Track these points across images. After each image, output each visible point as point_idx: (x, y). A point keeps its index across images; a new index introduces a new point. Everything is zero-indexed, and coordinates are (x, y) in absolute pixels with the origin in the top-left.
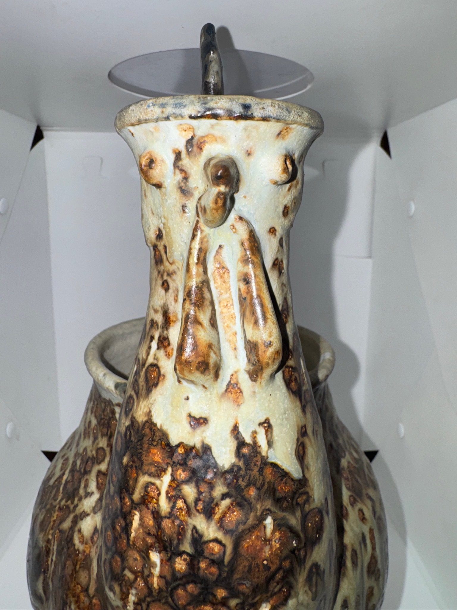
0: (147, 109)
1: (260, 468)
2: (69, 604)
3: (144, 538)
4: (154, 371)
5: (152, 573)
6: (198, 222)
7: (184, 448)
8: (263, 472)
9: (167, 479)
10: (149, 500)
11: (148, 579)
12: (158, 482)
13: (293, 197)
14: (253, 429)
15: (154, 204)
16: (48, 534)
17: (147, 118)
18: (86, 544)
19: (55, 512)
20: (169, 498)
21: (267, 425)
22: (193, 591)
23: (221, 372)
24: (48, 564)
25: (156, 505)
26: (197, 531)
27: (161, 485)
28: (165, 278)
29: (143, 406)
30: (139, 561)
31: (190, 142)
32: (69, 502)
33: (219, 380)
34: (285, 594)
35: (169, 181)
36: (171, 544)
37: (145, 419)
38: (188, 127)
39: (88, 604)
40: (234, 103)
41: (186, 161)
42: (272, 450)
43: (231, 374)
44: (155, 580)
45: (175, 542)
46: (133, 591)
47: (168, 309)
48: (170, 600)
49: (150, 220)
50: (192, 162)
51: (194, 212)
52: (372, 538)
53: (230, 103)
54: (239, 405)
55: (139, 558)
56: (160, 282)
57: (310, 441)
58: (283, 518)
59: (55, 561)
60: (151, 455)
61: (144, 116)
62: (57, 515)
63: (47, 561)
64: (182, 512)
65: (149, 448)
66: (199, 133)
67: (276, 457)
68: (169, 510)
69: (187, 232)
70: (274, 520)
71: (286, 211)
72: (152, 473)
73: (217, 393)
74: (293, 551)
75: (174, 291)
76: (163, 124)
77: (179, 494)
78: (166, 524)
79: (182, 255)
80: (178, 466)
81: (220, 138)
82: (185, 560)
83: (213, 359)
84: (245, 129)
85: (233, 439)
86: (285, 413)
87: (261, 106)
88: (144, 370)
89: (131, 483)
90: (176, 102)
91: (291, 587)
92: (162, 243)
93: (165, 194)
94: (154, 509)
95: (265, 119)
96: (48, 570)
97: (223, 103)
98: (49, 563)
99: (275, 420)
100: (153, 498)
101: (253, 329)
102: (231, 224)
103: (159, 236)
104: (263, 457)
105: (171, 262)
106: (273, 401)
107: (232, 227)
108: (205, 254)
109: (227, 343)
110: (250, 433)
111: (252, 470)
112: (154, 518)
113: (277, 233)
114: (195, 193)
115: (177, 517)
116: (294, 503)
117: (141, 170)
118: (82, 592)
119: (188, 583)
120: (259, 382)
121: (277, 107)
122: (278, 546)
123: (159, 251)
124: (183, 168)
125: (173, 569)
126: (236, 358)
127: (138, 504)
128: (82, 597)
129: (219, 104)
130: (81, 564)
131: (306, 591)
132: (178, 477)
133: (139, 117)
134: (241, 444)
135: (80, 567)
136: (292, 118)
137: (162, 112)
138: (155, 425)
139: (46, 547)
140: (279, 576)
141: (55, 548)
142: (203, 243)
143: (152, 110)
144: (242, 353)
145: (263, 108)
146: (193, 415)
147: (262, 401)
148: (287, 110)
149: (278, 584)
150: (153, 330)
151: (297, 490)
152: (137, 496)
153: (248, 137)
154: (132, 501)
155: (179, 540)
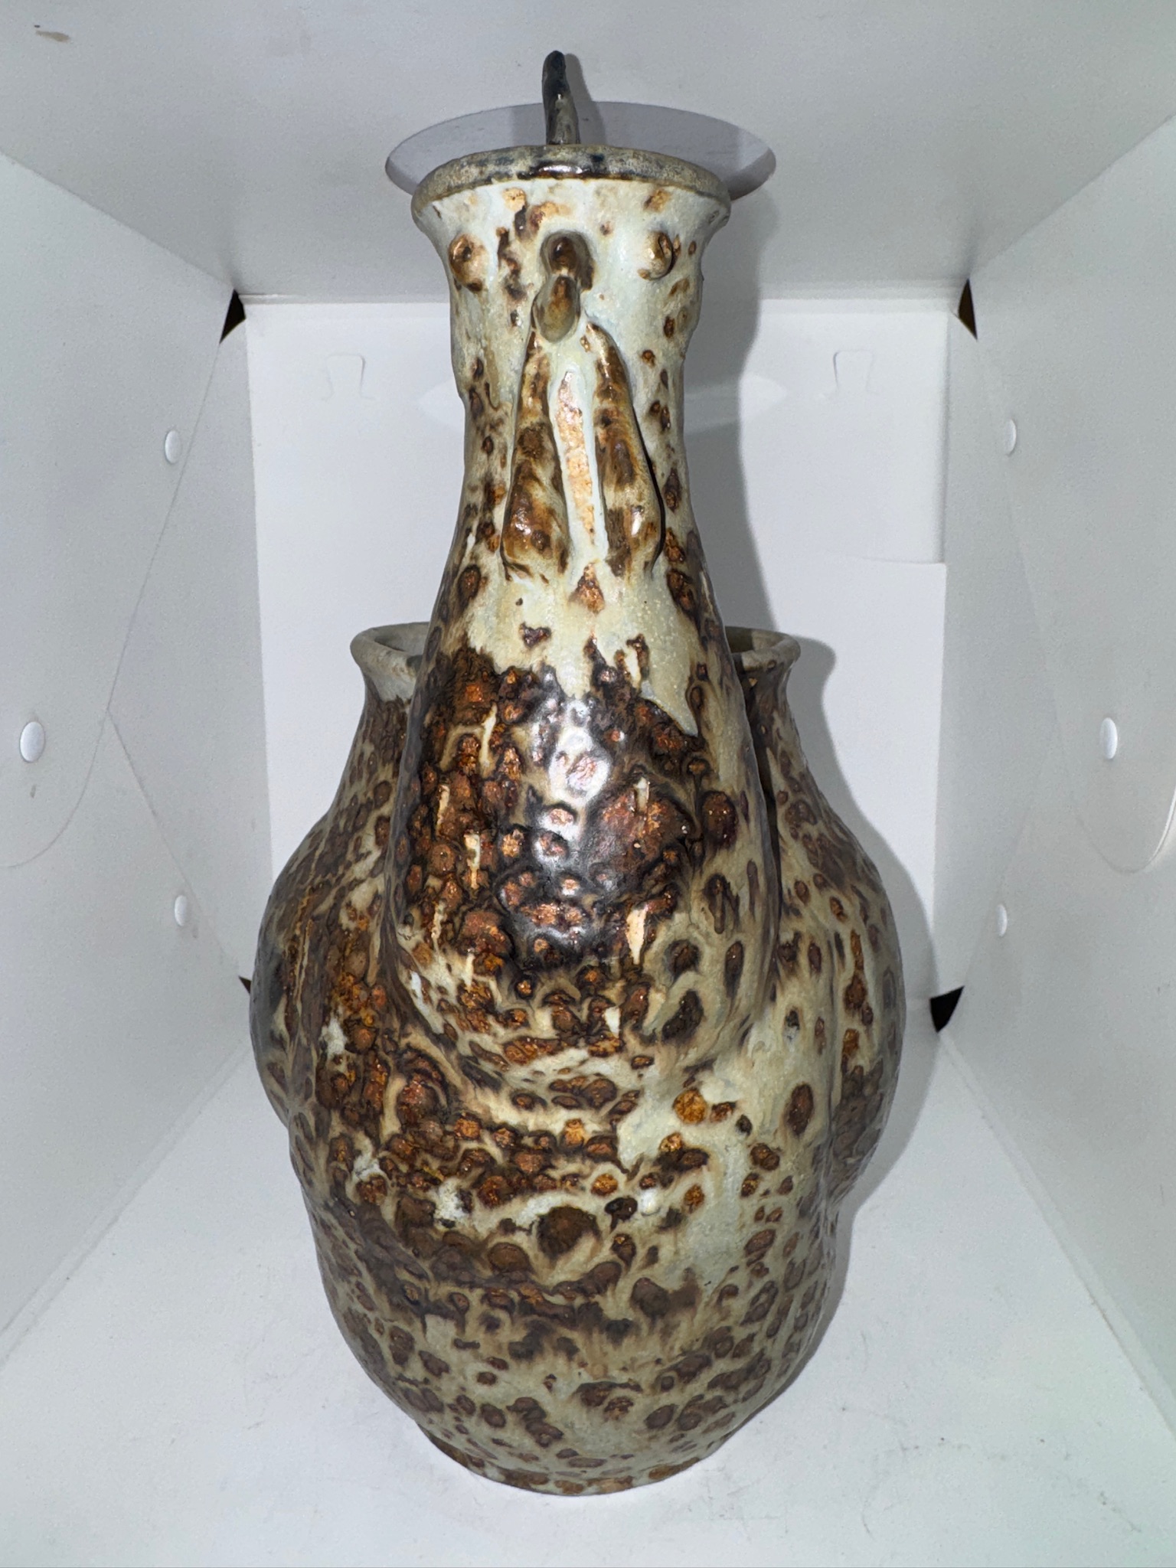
0: (459, 170)
1: (629, 705)
2: (334, 1008)
3: (457, 820)
4: (471, 576)
5: (468, 868)
6: (533, 335)
7: (516, 676)
8: (633, 711)
9: (490, 723)
10: (465, 760)
11: (463, 878)
12: (477, 731)
13: (680, 305)
14: (619, 649)
15: (471, 321)
16: (295, 928)
17: (460, 182)
18: (361, 918)
19: (304, 897)
20: (494, 749)
21: (639, 645)
22: (529, 884)
23: (569, 560)
24: (295, 976)
25: (474, 765)
26: (534, 793)
27: (482, 733)
28: (487, 434)
29: (454, 631)
30: (449, 857)
31: (520, 217)
32: (329, 876)
33: (567, 572)
34: (669, 901)
35: (492, 278)
36: (496, 818)
37: (458, 647)
38: (518, 192)
39: (365, 999)
40: (580, 153)
41: (515, 246)
42: (647, 681)
43: (584, 566)
44: (474, 877)
45: (503, 812)
46: (441, 907)
47: (492, 480)
48: (495, 901)
49: (465, 350)
50: (525, 247)
51: (528, 323)
52: (857, 949)
53: (574, 154)
54: (596, 612)
55: (449, 852)
56: (480, 442)
57: (713, 690)
58: (666, 786)
59: (308, 965)
60: (466, 695)
61: (456, 181)
62: (308, 901)
63: (293, 971)
64: (512, 768)
65: (464, 687)
66: (534, 201)
67: (653, 693)
68: (493, 767)
69: (517, 352)
70: (651, 786)
71: (669, 327)
72: (469, 720)
73: (564, 592)
74: (682, 840)
75: (500, 451)
76: (481, 190)
77: (507, 740)
78: (490, 790)
79: (511, 392)
80: (507, 701)
81: (563, 206)
82: (517, 838)
83: (555, 532)
84: (598, 193)
85: (588, 660)
86: (670, 635)
87: (618, 158)
88: (456, 580)
89: (437, 746)
90: (500, 157)
91: (678, 894)
92: (483, 382)
93: (487, 301)
94: (471, 773)
95: (625, 176)
96: (294, 985)
97: (564, 154)
98: (297, 973)
99: (652, 640)
100: (470, 755)
101: (615, 491)
102: (581, 336)
103: (478, 372)
104: (633, 690)
105: (495, 406)
106: (649, 612)
107: (583, 342)
108: (546, 383)
109: (580, 522)
110: (613, 654)
111: (617, 706)
112: (472, 785)
113: (656, 362)
114: (528, 293)
115: (505, 777)
116: (684, 769)
117: (452, 262)
118: (355, 983)
119: (522, 872)
120: (626, 577)
121: (641, 159)
122: (657, 825)
123: (478, 396)
124: (513, 256)
125: (500, 854)
126: (593, 543)
127: (448, 772)
128: (356, 991)
129: (559, 156)
130: (353, 946)
131: (703, 909)
132: (507, 718)
133: (450, 183)
134: (599, 667)
135: (352, 951)
136: (665, 175)
137: (481, 173)
138: (473, 650)
139: (291, 948)
140: (659, 871)
141: (307, 947)
142: (542, 366)
143: (467, 171)
144: (602, 535)
145: (621, 160)
146: (528, 624)
147: (632, 607)
148: (658, 164)
149: (657, 882)
150: (470, 519)
151: (689, 750)
152: (445, 762)
153: (603, 204)
154: (438, 771)
155: (508, 808)
